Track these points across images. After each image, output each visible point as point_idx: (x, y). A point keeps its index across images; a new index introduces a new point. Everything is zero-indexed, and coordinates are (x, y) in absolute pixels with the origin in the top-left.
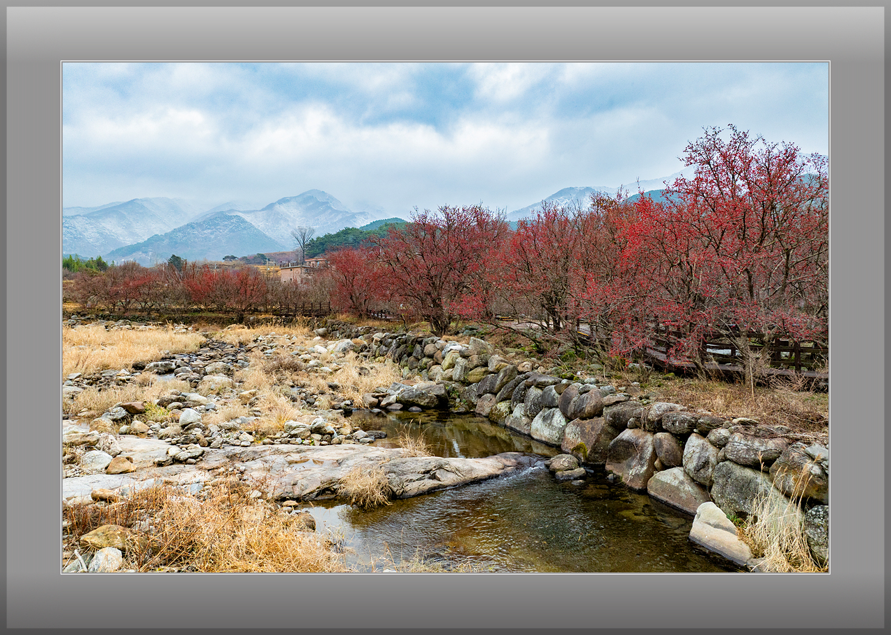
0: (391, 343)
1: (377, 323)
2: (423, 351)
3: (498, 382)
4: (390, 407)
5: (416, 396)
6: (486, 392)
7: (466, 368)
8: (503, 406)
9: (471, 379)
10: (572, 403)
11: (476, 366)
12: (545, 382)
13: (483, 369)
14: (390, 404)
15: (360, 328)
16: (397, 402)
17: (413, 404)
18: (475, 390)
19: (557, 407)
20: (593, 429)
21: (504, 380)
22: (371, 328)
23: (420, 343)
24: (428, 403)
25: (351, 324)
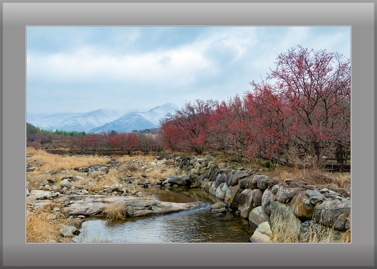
0: (180, 160)
1: (179, 153)
2: (189, 162)
3: (209, 173)
4: (165, 185)
5: (176, 180)
6: (205, 178)
7: (200, 168)
8: (209, 183)
9: (201, 172)
10: (230, 179)
11: (204, 167)
12: (223, 171)
13: (206, 168)
14: (165, 183)
15: (172, 155)
16: (169, 183)
17: (175, 183)
18: (202, 177)
19: (225, 182)
20: (235, 190)
21: (211, 172)
22: (176, 155)
23: (189, 159)
24: (182, 183)
25: (169, 154)
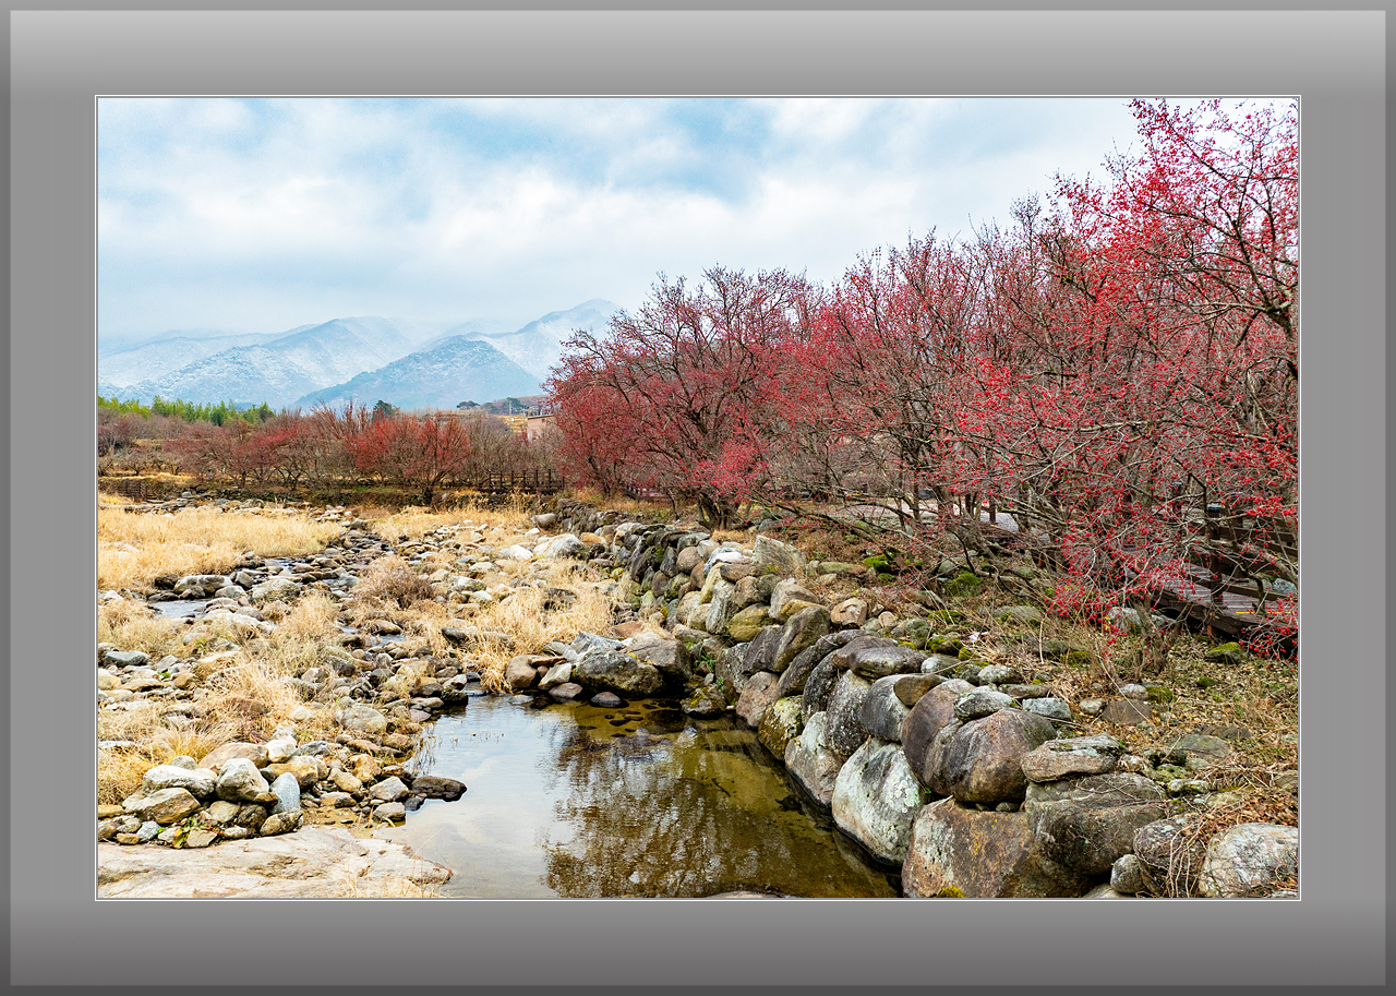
0: (635, 542)
1: (630, 504)
2: (675, 559)
3: (781, 648)
4: (555, 692)
5: (609, 670)
6: (759, 667)
7: (730, 605)
8: (786, 710)
9: (736, 631)
10: (937, 742)
11: (750, 603)
12: (876, 665)
13: (761, 612)
14: (555, 684)
15: (599, 514)
16: (573, 679)
17: (603, 687)
18: (741, 658)
19: (899, 743)
20: (991, 849)
21: (794, 645)
22: (617, 514)
23: (674, 544)
24: (637, 684)
25: (590, 506)
